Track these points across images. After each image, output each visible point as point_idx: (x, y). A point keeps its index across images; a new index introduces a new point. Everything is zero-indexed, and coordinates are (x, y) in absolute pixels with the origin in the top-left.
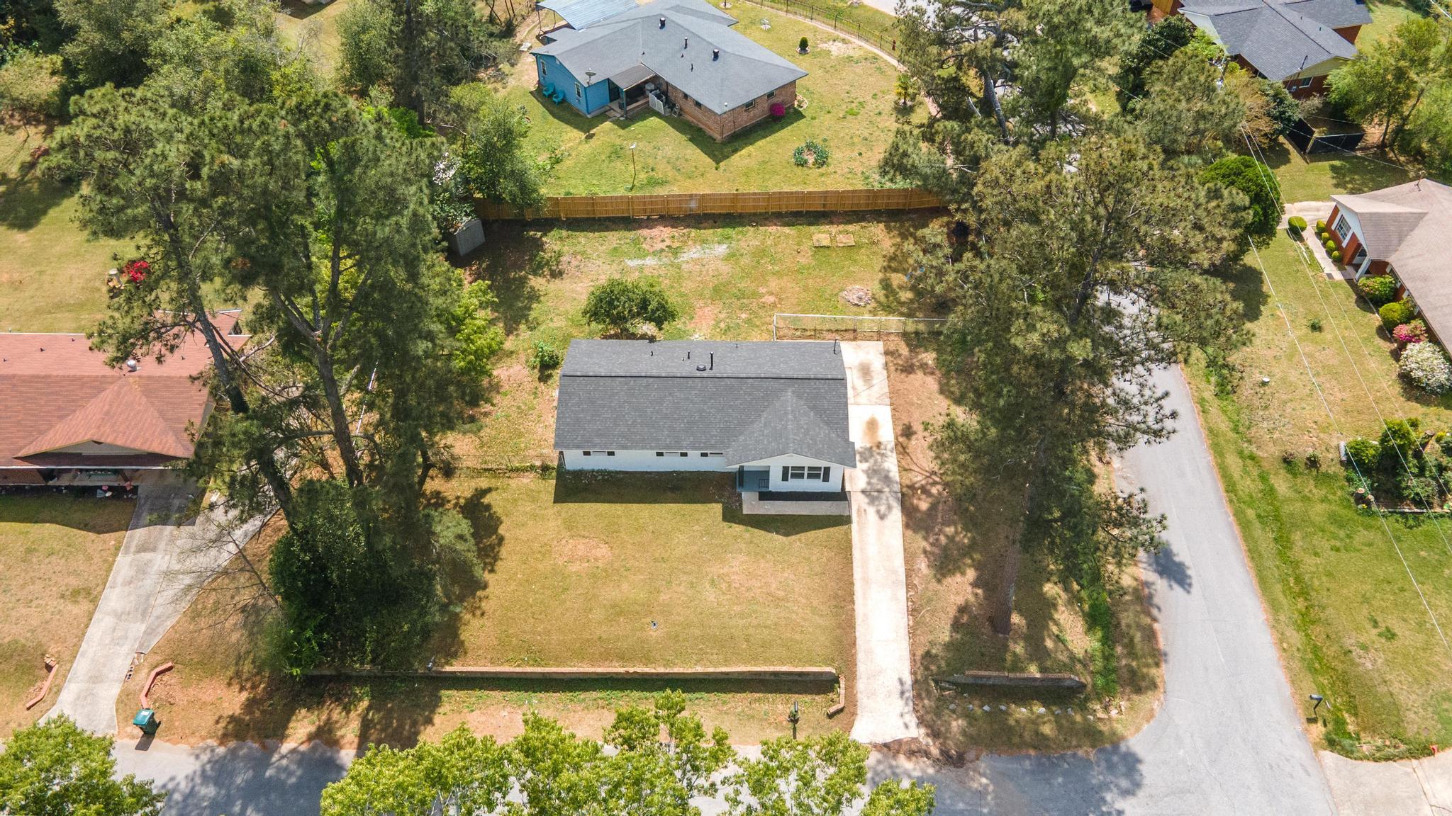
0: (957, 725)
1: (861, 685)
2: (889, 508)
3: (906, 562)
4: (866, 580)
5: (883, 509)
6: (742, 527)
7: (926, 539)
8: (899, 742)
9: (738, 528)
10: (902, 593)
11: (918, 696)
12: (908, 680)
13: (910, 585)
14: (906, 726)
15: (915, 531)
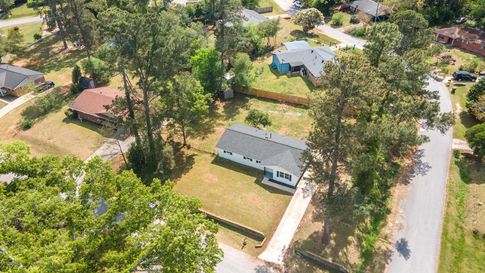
0: (295, 266)
1: (271, 243)
2: (308, 196)
3: (305, 213)
4: (289, 214)
5: (306, 195)
6: (259, 186)
7: (315, 209)
8: (273, 264)
9: (257, 186)
10: (299, 222)
11: (288, 253)
12: (287, 247)
13: (302, 220)
14: (279, 260)
15: (313, 205)
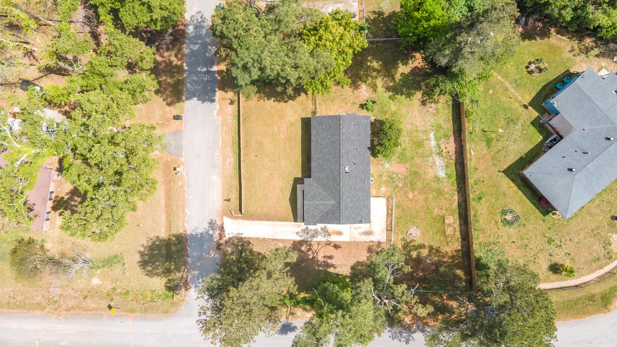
0: (229, 250)
1: (241, 221)
2: (301, 236)
3: (281, 240)
4: (274, 225)
6: (292, 184)
7: (290, 247)
8: (224, 231)
10: (270, 237)
11: (238, 239)
12: (243, 236)
13: (273, 240)
14: (229, 234)
15: (292, 244)
